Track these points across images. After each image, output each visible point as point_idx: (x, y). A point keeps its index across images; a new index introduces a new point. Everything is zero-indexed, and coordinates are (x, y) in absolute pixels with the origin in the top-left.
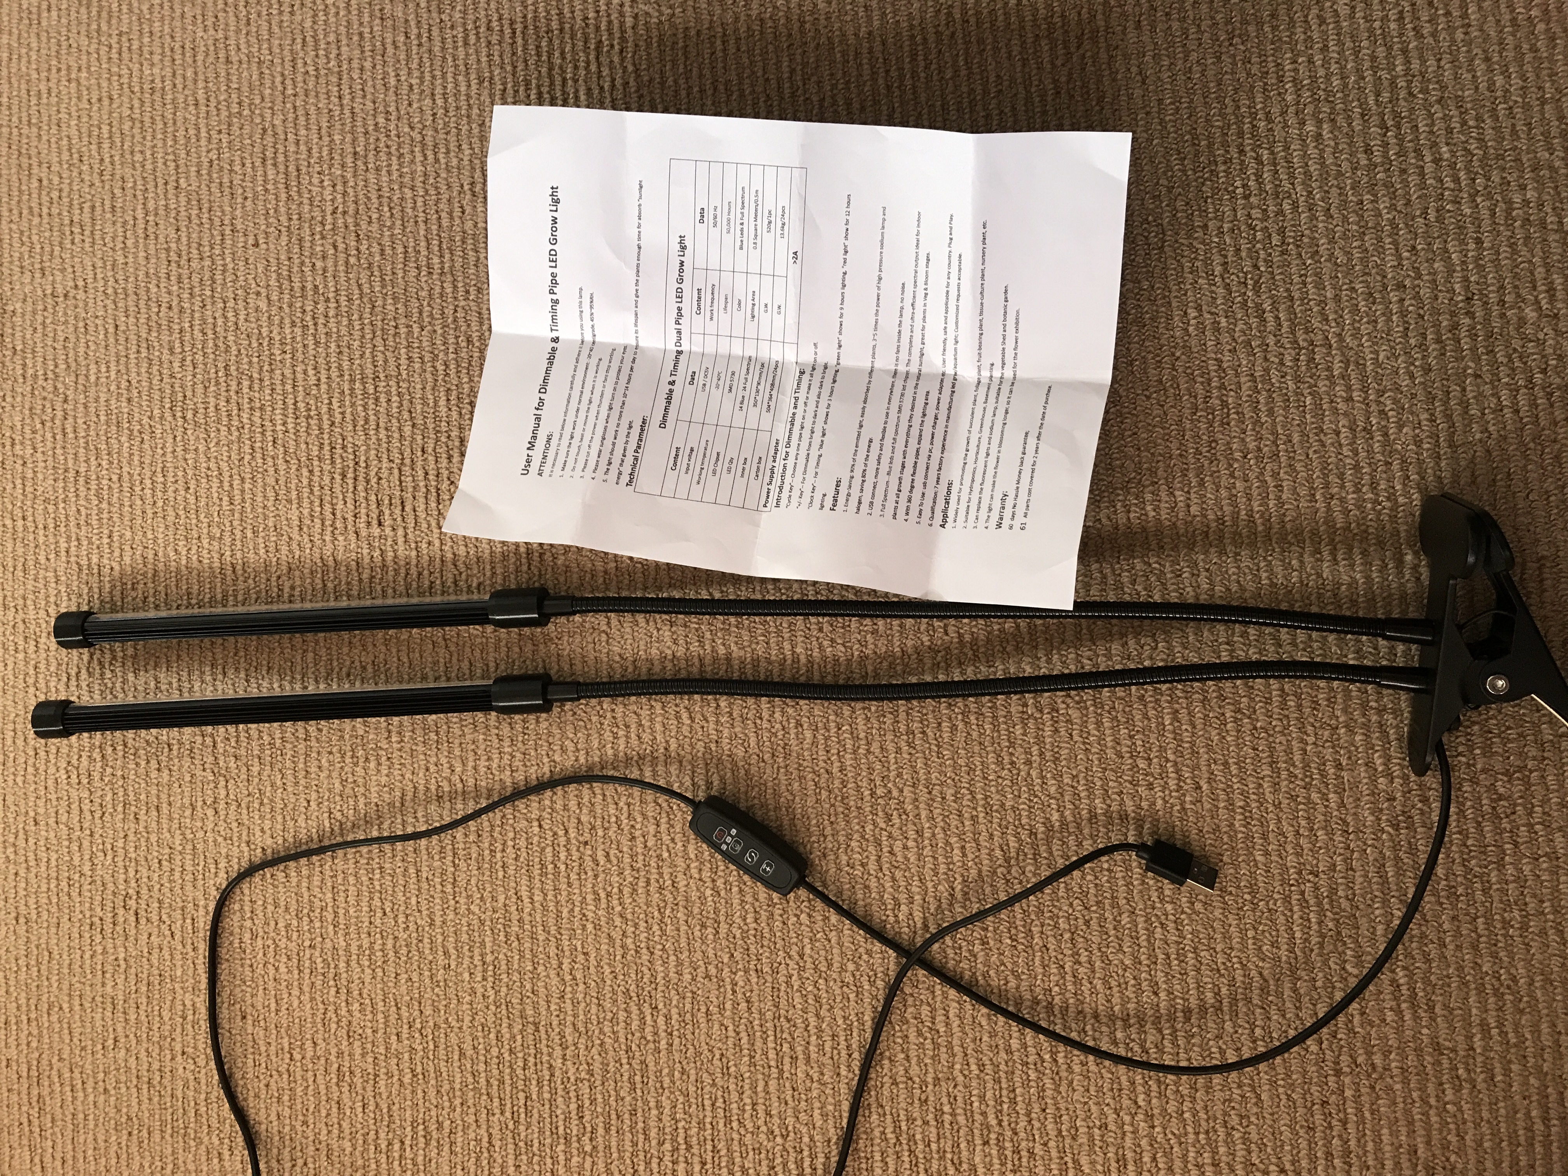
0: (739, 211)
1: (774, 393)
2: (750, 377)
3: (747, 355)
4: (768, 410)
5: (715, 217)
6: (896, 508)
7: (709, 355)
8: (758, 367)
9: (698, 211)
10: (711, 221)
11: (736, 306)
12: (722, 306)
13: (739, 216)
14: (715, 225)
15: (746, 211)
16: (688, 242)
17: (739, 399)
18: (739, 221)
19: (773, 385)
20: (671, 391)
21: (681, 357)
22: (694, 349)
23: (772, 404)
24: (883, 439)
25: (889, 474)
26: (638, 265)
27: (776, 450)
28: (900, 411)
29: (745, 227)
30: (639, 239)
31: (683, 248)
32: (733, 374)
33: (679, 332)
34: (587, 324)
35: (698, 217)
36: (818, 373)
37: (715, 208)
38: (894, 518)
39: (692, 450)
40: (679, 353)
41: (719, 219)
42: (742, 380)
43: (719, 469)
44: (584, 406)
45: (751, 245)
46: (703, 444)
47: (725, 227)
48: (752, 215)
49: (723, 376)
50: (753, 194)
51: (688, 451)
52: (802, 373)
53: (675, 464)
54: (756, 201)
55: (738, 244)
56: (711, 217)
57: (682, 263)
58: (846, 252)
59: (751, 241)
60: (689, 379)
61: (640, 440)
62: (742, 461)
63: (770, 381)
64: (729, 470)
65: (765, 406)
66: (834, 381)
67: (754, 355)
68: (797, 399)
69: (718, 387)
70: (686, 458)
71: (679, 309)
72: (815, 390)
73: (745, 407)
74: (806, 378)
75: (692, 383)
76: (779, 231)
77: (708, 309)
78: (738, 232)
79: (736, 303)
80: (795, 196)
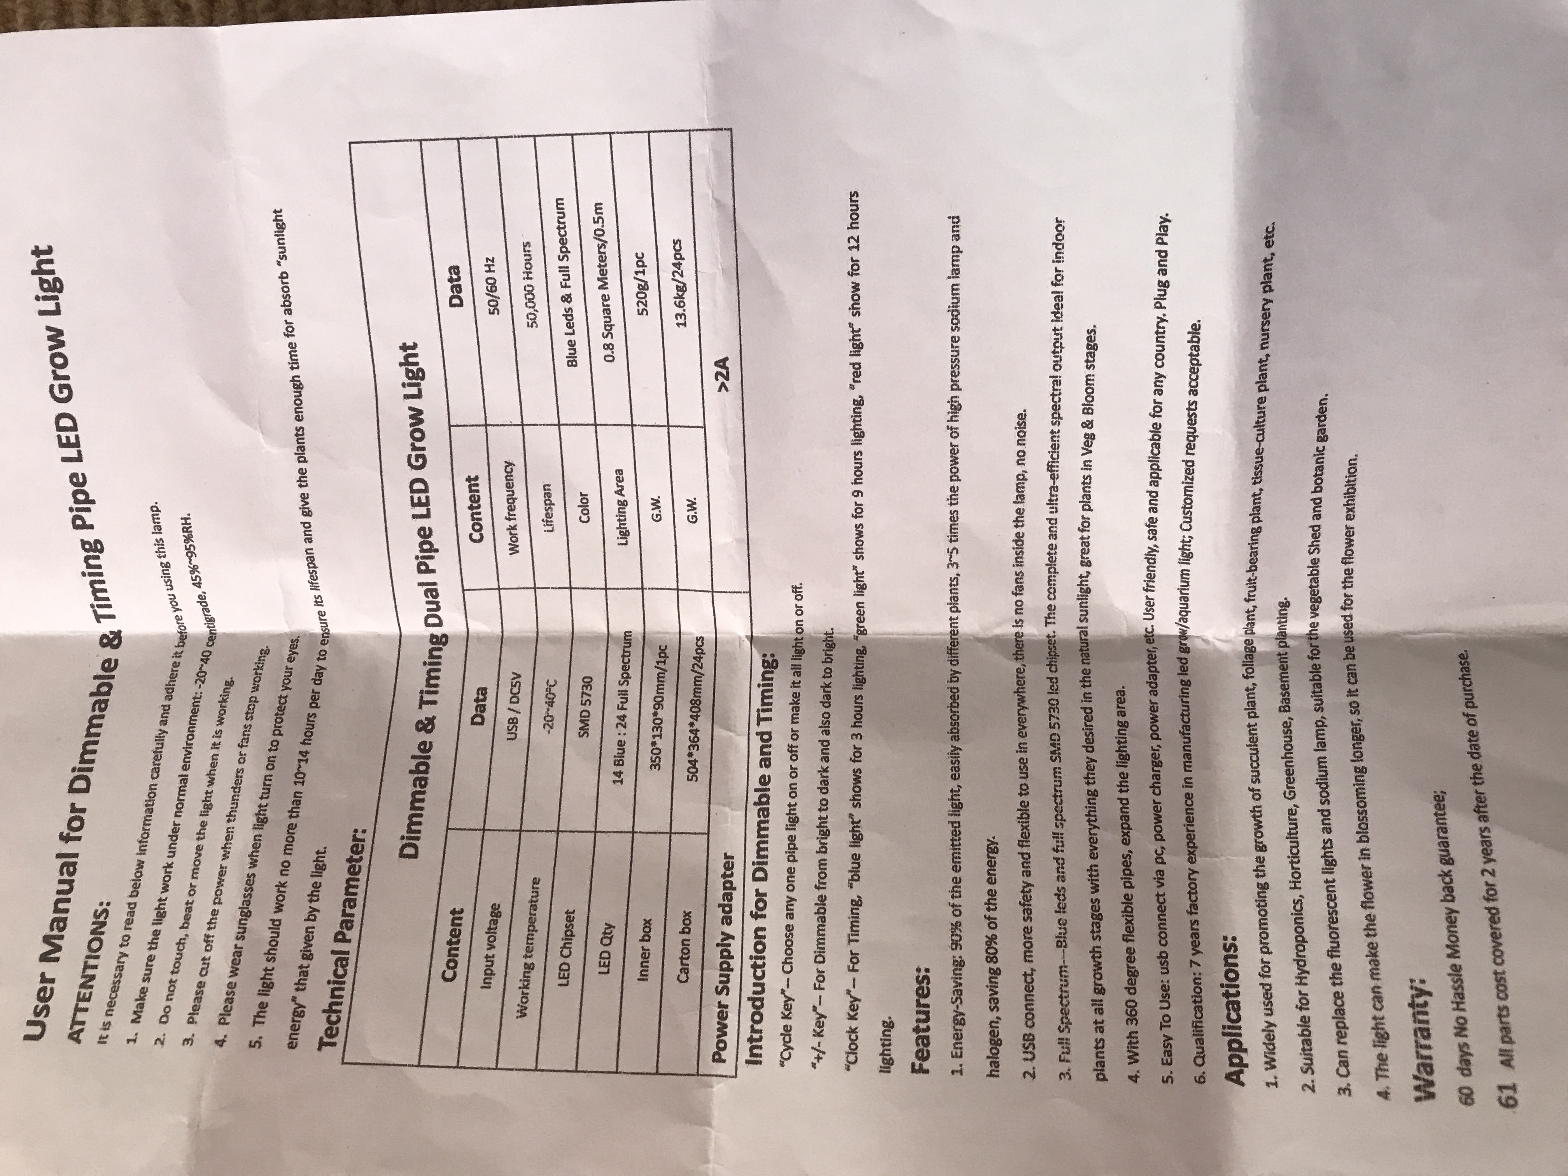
0: (554, 264)
1: (704, 725)
2: (633, 688)
3: (618, 629)
4: (693, 775)
5: (492, 287)
6: (1100, 1045)
7: (520, 641)
8: (651, 659)
9: (443, 275)
10: (483, 299)
11: (575, 512)
12: (538, 513)
13: (556, 278)
14: (494, 309)
15: (573, 263)
16: (427, 359)
17: (611, 749)
18: (557, 293)
19: (696, 703)
20: (425, 748)
21: (446, 652)
22: (476, 627)
23: (702, 756)
24: (1025, 839)
25: (1061, 942)
26: (300, 434)
27: (729, 888)
28: (1055, 755)
29: (577, 305)
30: (294, 364)
31: (416, 376)
32: (587, 683)
33: (431, 591)
34: (187, 595)
35: (445, 290)
36: (813, 664)
37: (490, 263)
38: (1101, 1077)
39: (496, 912)
40: (439, 641)
41: (502, 291)
42: (614, 700)
43: (576, 962)
44: (190, 821)
45: (599, 353)
46: (525, 893)
47: (521, 311)
48: (593, 273)
49: (560, 692)
50: (588, 214)
51: (484, 918)
52: (770, 665)
53: (452, 962)
54: (599, 235)
55: (563, 351)
56: (481, 288)
57: (417, 416)
58: (858, 348)
59: (598, 341)
60: (470, 709)
61: (350, 902)
62: (636, 932)
63: (687, 694)
64: (605, 964)
65: (683, 764)
66: (860, 682)
67: (637, 629)
68: (766, 738)
69: (549, 722)
70: (481, 938)
71: (425, 534)
72: (811, 711)
73: (628, 769)
74: (782, 679)
75: (478, 719)
76: (670, 310)
77: (502, 525)
78: (560, 324)
79: (574, 501)
80: (706, 213)
